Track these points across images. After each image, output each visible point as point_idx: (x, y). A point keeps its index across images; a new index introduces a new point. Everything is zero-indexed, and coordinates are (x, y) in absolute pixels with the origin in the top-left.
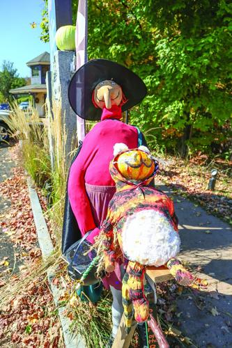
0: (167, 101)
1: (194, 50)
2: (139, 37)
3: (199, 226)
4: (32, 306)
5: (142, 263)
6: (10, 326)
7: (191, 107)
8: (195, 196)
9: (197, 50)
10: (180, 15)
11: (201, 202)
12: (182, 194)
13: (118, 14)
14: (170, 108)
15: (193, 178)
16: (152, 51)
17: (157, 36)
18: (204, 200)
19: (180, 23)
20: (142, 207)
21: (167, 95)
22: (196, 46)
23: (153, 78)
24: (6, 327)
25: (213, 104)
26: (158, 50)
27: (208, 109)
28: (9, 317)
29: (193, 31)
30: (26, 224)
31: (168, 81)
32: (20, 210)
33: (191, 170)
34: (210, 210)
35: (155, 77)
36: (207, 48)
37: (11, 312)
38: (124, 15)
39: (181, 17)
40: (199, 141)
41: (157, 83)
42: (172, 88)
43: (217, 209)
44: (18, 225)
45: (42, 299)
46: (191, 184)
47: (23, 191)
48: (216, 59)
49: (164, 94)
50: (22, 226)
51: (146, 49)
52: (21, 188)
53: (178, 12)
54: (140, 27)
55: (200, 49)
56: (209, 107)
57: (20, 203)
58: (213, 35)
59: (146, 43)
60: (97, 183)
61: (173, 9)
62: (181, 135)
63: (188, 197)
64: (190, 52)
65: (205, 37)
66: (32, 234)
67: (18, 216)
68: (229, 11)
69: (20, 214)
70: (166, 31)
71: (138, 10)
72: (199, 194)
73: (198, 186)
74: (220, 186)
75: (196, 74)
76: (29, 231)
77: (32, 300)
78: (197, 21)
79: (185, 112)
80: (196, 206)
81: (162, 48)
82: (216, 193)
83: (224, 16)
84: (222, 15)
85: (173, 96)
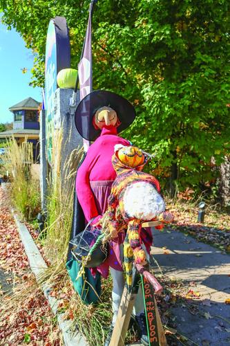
0: (153, 141)
1: (175, 94)
2: (125, 82)
3: (189, 250)
4: (30, 318)
5: (138, 217)
6: (7, 338)
7: (177, 145)
8: (185, 228)
9: (178, 93)
10: (162, 64)
11: (191, 232)
12: (171, 226)
13: (105, 62)
14: (157, 147)
15: (182, 213)
16: (138, 94)
17: (142, 81)
18: (194, 231)
19: (163, 71)
20: (137, 180)
21: (152, 135)
22: (177, 89)
23: (139, 119)
24: (3, 339)
25: (197, 142)
26: (144, 93)
27: (192, 147)
28: (5, 331)
29: (174, 77)
30: (17, 253)
31: (153, 121)
32: (10, 243)
33: (180, 206)
34: (200, 238)
35: (141, 118)
36: (187, 91)
37: (7, 327)
38: (110, 63)
39: (163, 66)
40: (187, 180)
41: (143, 123)
42: (158, 128)
43: (206, 237)
44: (9, 255)
45: (40, 311)
46: (180, 218)
47: (11, 226)
48: (197, 101)
49: (150, 133)
50: (12, 255)
51: (132, 93)
52: (9, 224)
53: (160, 60)
54: (126, 74)
55: (181, 92)
56: (194, 145)
57: (9, 237)
58: (192, 79)
59: (132, 88)
60: (99, 179)
61: (156, 58)
62: (168, 175)
63: (178, 229)
64: (172, 94)
65: (185, 82)
66: (24, 262)
67: (8, 247)
68: (204, 60)
69: (9, 246)
70: (150, 78)
71: (124, 59)
72: (189, 226)
73: (188, 219)
74: (209, 219)
75: (179, 114)
76: (20, 259)
77: (30, 313)
78: (177, 68)
79: (171, 152)
80: (186, 235)
81: (147, 92)
82: (206, 225)
83: (201, 64)
84: (199, 63)
85: (159, 136)
